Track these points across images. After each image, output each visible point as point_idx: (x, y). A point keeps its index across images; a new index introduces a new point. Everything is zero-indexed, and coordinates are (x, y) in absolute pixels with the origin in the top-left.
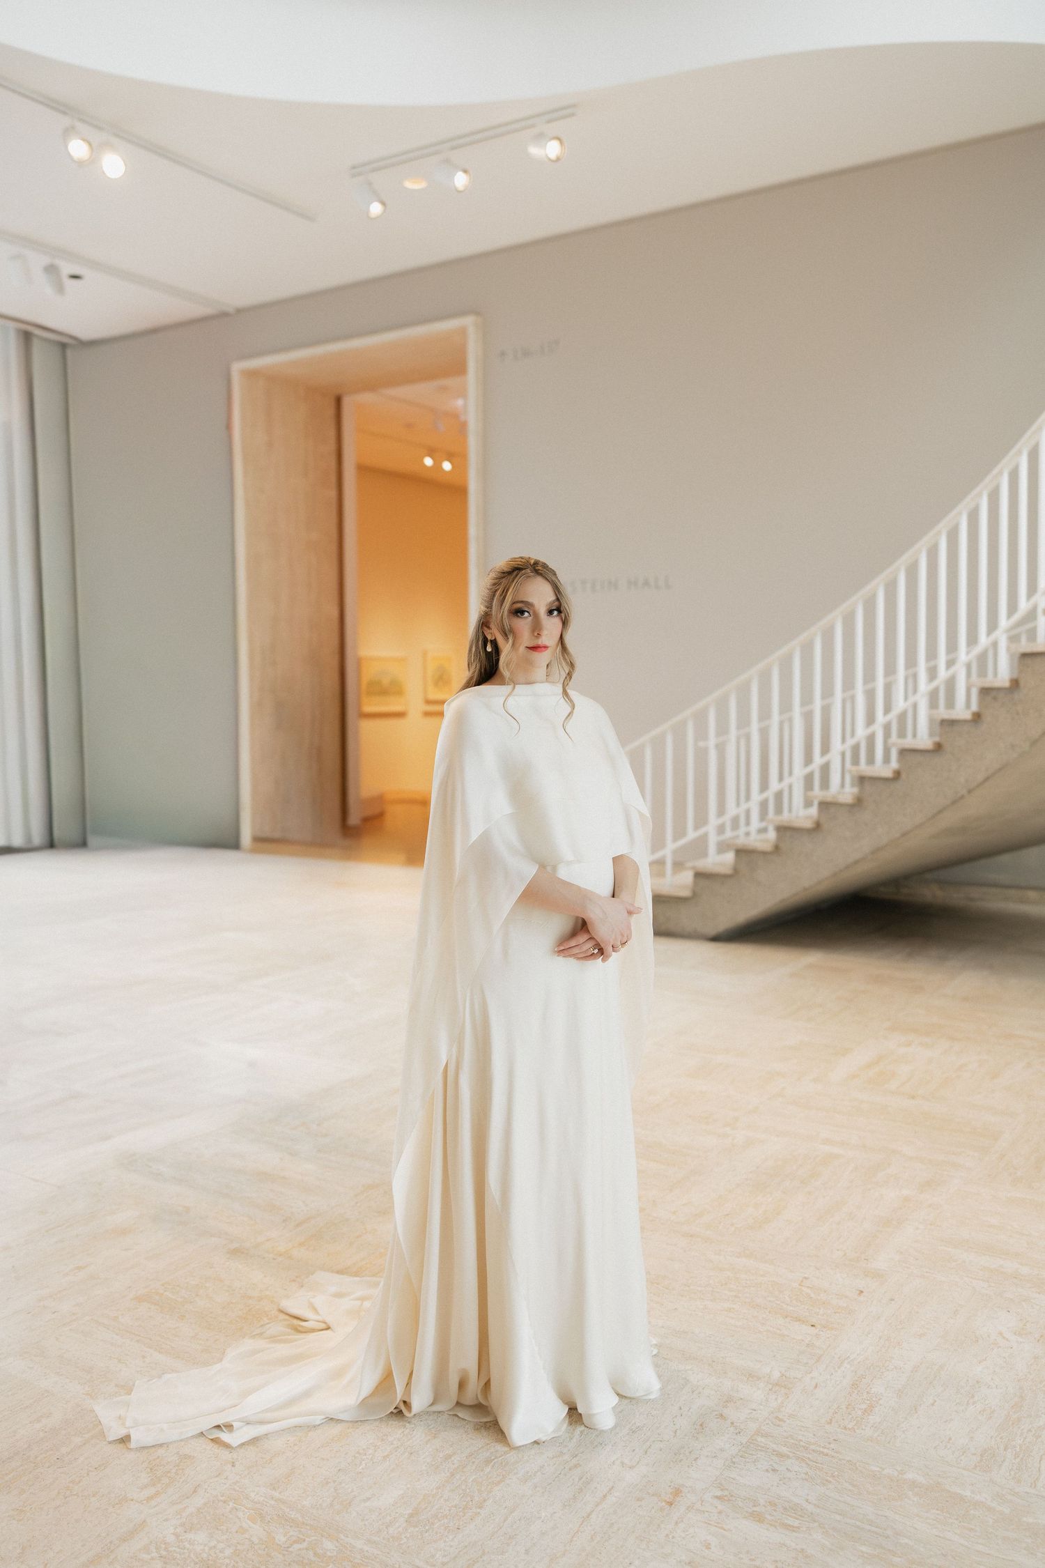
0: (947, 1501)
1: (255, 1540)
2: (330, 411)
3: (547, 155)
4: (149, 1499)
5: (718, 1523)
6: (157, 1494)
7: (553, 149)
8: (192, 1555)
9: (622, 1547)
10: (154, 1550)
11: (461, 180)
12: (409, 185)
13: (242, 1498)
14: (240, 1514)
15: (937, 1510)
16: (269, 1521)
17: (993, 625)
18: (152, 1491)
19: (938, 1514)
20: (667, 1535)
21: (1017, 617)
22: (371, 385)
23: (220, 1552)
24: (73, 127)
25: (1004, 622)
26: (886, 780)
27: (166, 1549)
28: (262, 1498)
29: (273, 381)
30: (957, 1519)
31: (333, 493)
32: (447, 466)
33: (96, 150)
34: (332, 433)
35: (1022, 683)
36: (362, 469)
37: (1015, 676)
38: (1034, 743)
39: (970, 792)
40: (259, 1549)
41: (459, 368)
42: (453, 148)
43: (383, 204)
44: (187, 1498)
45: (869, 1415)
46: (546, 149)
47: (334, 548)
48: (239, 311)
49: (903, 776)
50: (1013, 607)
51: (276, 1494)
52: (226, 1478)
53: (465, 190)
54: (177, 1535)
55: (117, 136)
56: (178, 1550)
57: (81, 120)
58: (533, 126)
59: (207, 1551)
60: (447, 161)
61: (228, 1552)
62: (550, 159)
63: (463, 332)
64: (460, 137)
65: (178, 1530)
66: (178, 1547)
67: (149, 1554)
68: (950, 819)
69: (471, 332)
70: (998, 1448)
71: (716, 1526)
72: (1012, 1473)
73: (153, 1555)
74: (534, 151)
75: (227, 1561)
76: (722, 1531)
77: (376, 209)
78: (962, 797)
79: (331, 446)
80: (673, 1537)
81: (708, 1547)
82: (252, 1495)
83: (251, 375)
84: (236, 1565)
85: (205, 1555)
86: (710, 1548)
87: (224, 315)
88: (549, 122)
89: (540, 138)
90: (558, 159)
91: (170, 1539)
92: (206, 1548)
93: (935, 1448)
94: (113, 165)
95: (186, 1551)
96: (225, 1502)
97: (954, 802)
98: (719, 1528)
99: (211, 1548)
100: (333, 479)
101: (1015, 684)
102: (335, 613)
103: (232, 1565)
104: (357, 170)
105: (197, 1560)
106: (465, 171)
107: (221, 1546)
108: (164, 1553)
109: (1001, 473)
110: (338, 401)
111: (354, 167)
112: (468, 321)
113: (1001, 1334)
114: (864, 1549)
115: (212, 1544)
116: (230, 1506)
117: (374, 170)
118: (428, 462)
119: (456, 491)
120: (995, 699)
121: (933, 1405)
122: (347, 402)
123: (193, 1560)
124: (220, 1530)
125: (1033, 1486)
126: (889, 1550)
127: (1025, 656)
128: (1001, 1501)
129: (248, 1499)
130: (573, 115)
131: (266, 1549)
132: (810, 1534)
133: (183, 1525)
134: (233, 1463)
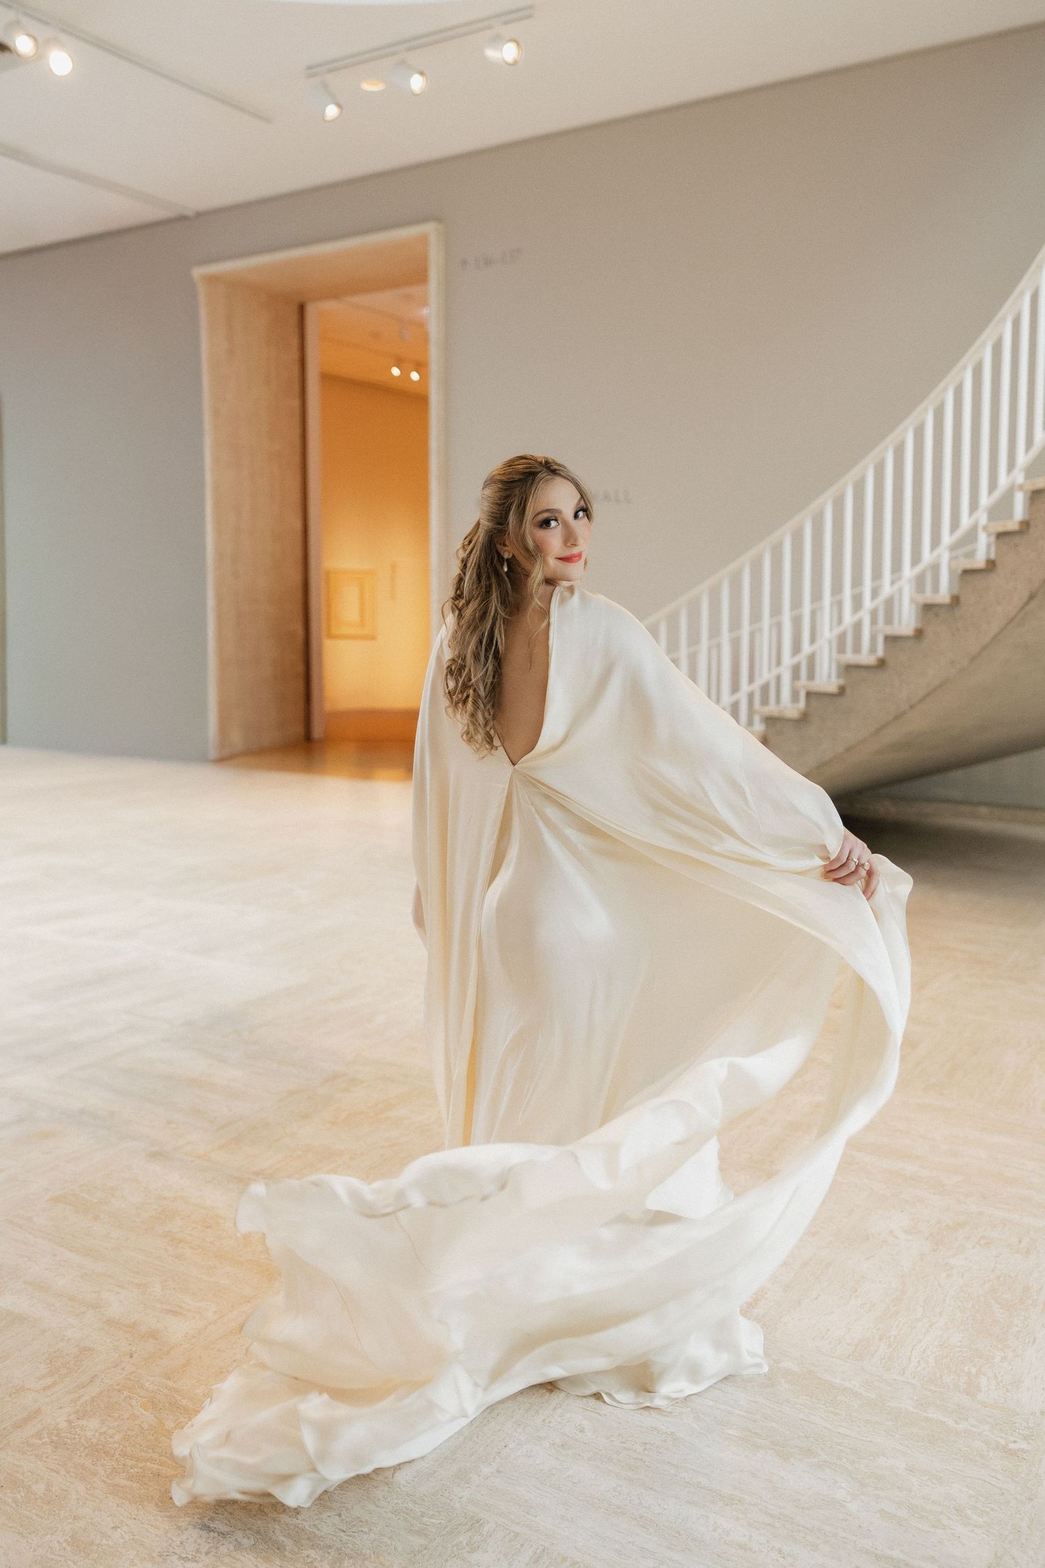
0: (817, 1388)
1: (145, 1426)
2: (293, 319)
3: (503, 58)
4: (45, 1389)
5: (595, 1408)
6: (54, 1383)
7: (509, 52)
8: (83, 1441)
9: (499, 1431)
10: (46, 1436)
11: (417, 83)
12: (367, 87)
13: (137, 1387)
14: (134, 1402)
15: (806, 1396)
16: (161, 1409)
17: (936, 542)
18: (48, 1381)
19: (807, 1400)
20: (544, 1420)
21: (959, 533)
22: (335, 293)
23: (111, 1437)
24: (18, 22)
25: (947, 539)
26: (832, 695)
27: (58, 1435)
28: (156, 1388)
29: (235, 286)
30: (824, 1404)
31: (296, 403)
32: (415, 376)
33: (42, 46)
34: (295, 342)
35: (962, 600)
36: (328, 379)
37: (955, 592)
38: (974, 659)
39: (911, 707)
40: (149, 1434)
41: (420, 277)
42: (409, 49)
43: (339, 106)
44: (83, 1387)
45: (753, 1308)
46: (502, 51)
47: (297, 459)
48: (199, 215)
49: (848, 691)
50: (955, 524)
51: (170, 1383)
52: (123, 1369)
53: (421, 93)
54: (70, 1422)
55: (64, 31)
56: (68, 1435)
57: (26, 14)
58: (490, 27)
59: (97, 1437)
60: (403, 63)
61: (117, 1437)
62: (507, 63)
63: (424, 239)
64: (416, 38)
65: (71, 1418)
66: (70, 1433)
67: (40, 1439)
68: (893, 734)
69: (433, 239)
70: (873, 1339)
71: (592, 1412)
72: (883, 1362)
73: (44, 1440)
74: (491, 53)
75: (117, 1445)
76: (598, 1416)
77: (332, 111)
78: (904, 713)
79: (295, 355)
80: (550, 1422)
81: (582, 1431)
82: (147, 1384)
83: (212, 280)
84: (124, 1449)
85: (94, 1441)
86: (584, 1432)
87: (182, 218)
88: (506, 23)
89: (498, 40)
90: (515, 63)
91: (63, 1425)
92: (97, 1434)
93: (813, 1339)
94: (60, 62)
95: (77, 1436)
96: (119, 1391)
97: (897, 718)
98: (595, 1413)
99: (101, 1434)
100: (296, 388)
101: (956, 600)
102: (298, 525)
103: (120, 1449)
104: (312, 70)
105: (87, 1445)
106: (422, 74)
107: (111, 1432)
108: (55, 1438)
109: (945, 389)
110: (302, 309)
111: (310, 68)
112: (430, 228)
113: (891, 1232)
114: (731, 1432)
115: (105, 1429)
116: (125, 1395)
117: (330, 71)
118: (396, 372)
119: (418, 399)
120: (937, 615)
121: (816, 1298)
122: (312, 312)
123: (83, 1445)
124: (112, 1417)
125: (902, 1374)
126: (755, 1433)
127: (966, 572)
128: (869, 1387)
129: (142, 1387)
130: (529, 17)
131: (155, 1435)
132: (682, 1419)
133: (77, 1412)
134: (131, 1354)
